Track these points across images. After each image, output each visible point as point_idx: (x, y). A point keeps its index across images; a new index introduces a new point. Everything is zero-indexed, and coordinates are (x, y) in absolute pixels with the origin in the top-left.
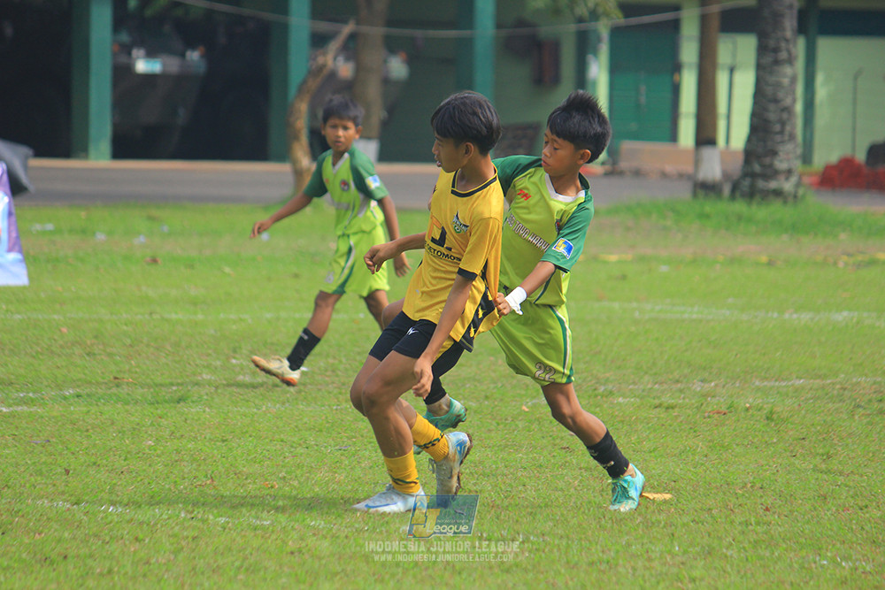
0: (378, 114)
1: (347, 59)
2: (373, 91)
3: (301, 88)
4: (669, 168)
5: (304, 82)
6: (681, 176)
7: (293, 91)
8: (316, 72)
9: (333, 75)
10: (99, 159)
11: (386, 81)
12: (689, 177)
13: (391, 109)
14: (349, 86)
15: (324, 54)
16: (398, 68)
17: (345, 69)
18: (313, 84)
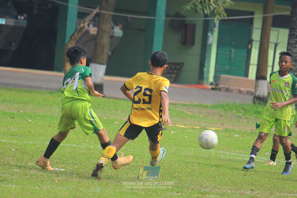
0: (107, 52)
1: (94, 26)
2: (106, 41)
3: (71, 38)
4: (242, 89)
5: (73, 34)
6: (248, 93)
7: (67, 38)
8: (79, 30)
9: (87, 32)
11: (112, 37)
12: (252, 94)
13: (113, 52)
14: (95, 38)
15: (84, 23)
16: (118, 32)
17: (93, 30)
18: (77, 36)
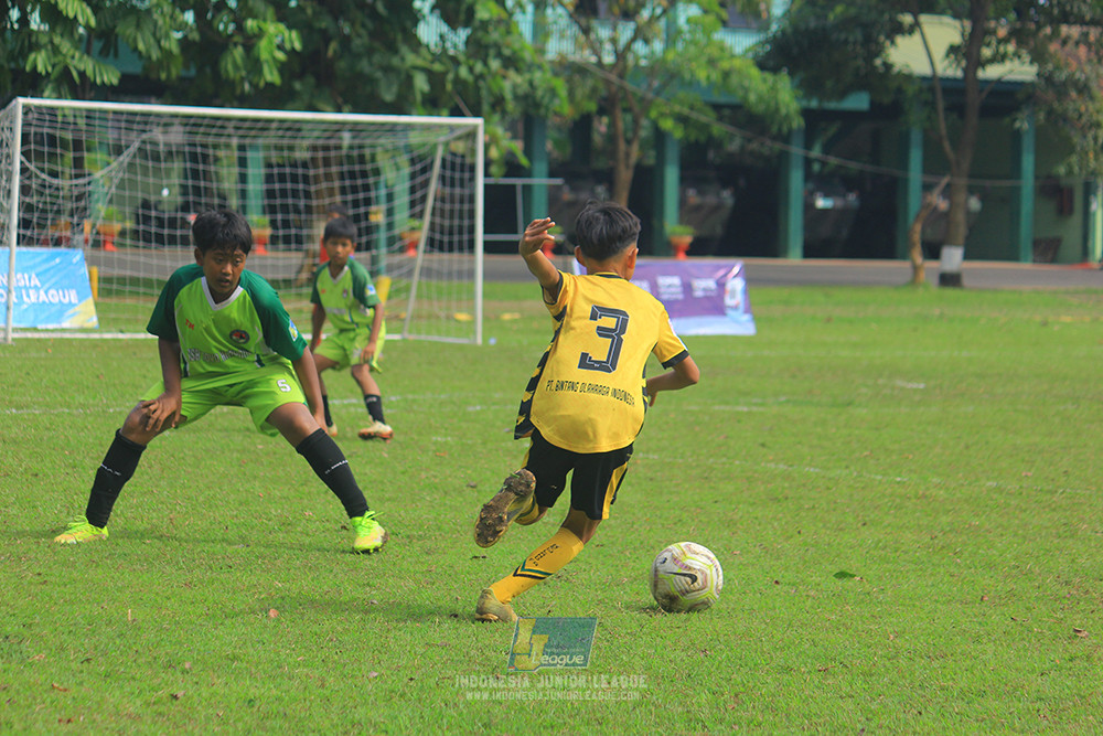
0: (962, 231)
1: (944, 199)
2: (960, 217)
3: (918, 216)
5: (918, 213)
7: (911, 219)
8: (925, 206)
9: (935, 209)
10: (794, 260)
11: (968, 213)
13: (971, 229)
14: (946, 215)
15: (931, 196)
16: (975, 204)
17: (943, 205)
18: (924, 214)
